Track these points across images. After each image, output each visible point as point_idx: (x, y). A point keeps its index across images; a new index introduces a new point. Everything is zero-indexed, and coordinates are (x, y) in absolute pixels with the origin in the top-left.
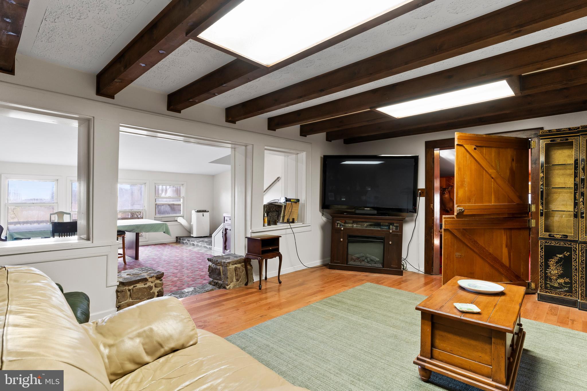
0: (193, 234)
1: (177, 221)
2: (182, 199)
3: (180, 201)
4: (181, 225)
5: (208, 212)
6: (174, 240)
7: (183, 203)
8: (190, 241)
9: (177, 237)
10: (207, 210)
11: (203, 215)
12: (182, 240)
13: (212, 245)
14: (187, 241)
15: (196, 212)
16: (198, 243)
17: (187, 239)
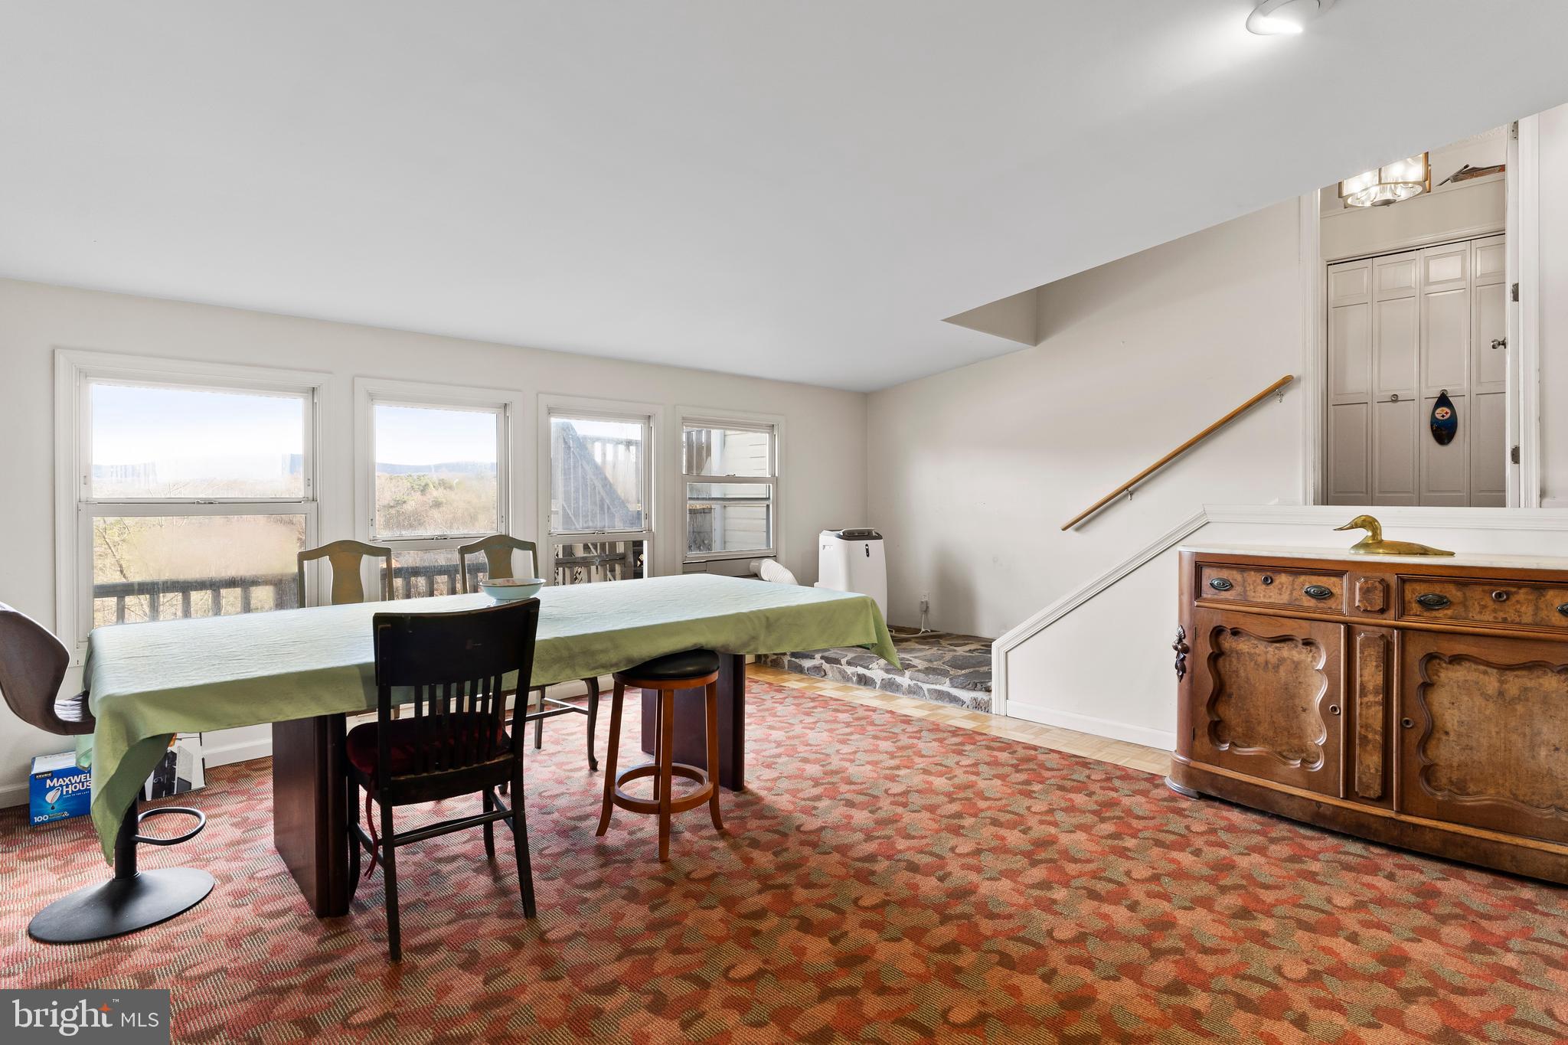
2: (771, 488)
5: (879, 537)
7: (776, 500)
10: (874, 529)
11: (867, 551)
13: (988, 690)
14: (823, 661)
15: (840, 537)
16: (894, 676)
17: (818, 656)
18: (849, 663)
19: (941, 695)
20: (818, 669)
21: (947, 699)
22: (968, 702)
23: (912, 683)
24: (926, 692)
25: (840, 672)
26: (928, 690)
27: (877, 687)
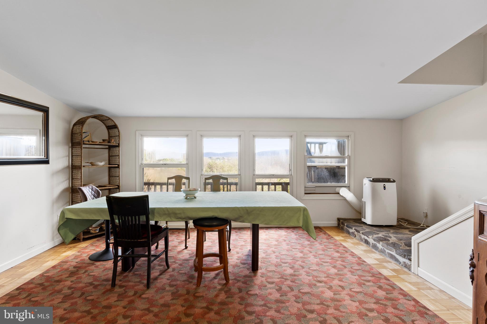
0: (365, 218)
1: (339, 193)
2: (346, 160)
3: (344, 162)
4: (345, 199)
5: (394, 181)
6: (334, 223)
7: (349, 165)
8: (361, 232)
9: (339, 219)
10: (392, 178)
11: (385, 187)
12: (347, 226)
13: (410, 260)
14: (355, 231)
15: (370, 181)
16: (377, 243)
17: (354, 228)
18: (363, 234)
19: (392, 257)
20: (353, 233)
21: (394, 259)
22: (402, 263)
23: (382, 248)
24: (387, 254)
25: (360, 236)
26: (388, 253)
27: (371, 246)
